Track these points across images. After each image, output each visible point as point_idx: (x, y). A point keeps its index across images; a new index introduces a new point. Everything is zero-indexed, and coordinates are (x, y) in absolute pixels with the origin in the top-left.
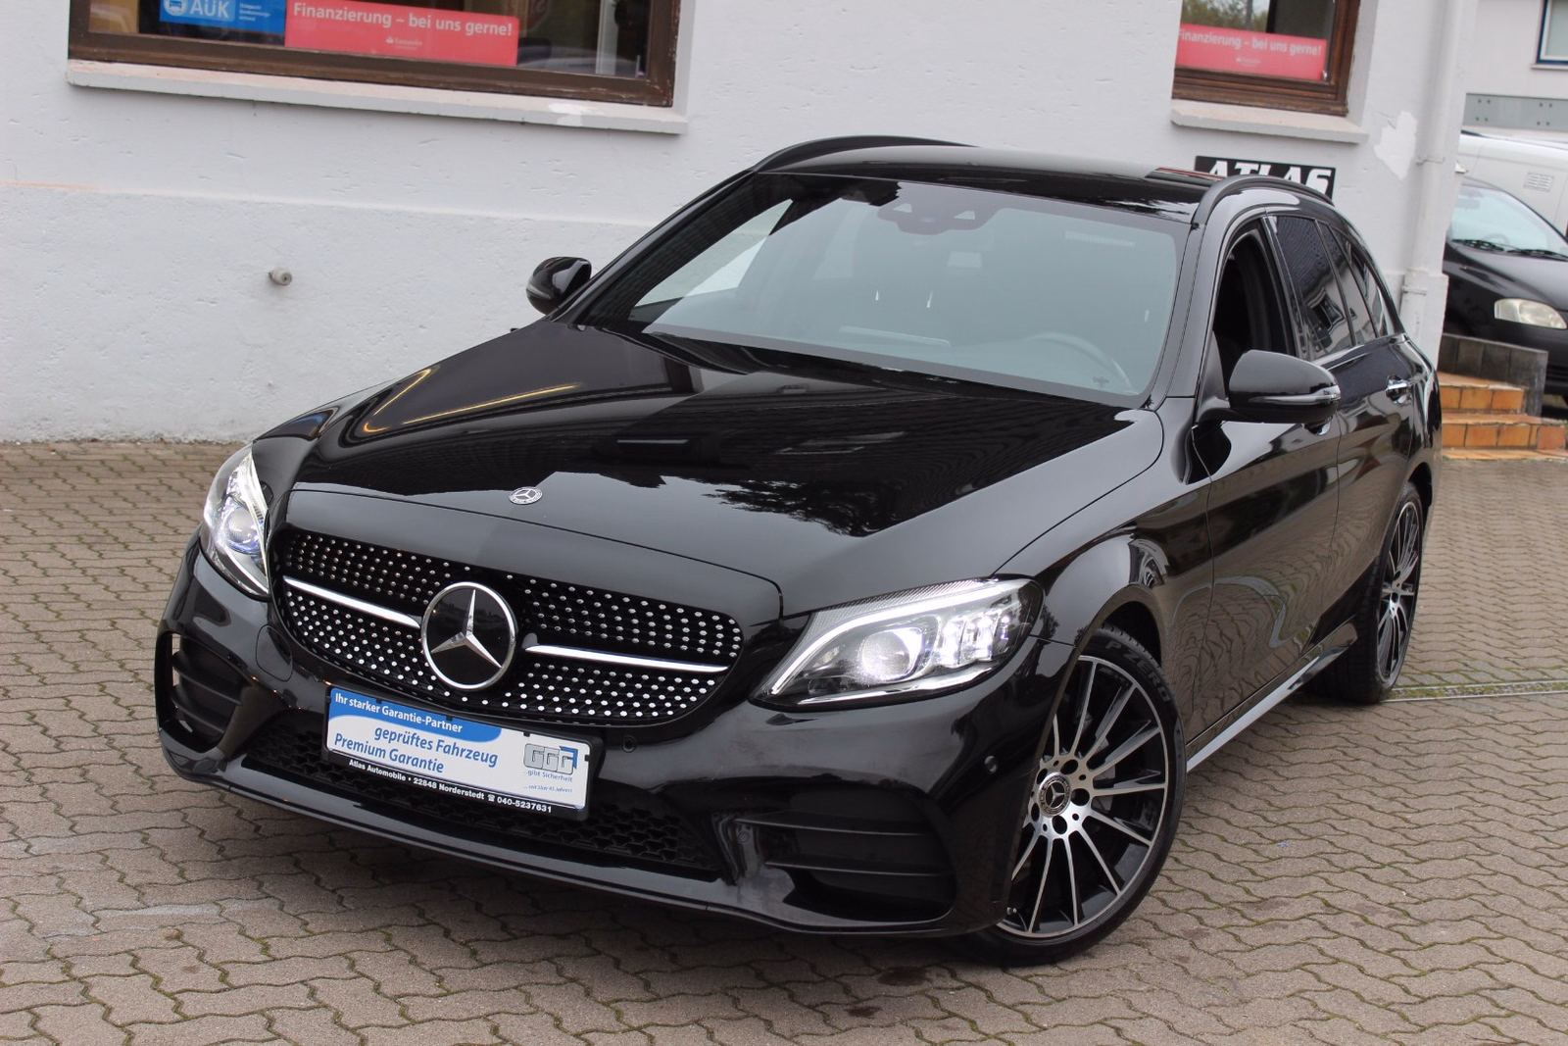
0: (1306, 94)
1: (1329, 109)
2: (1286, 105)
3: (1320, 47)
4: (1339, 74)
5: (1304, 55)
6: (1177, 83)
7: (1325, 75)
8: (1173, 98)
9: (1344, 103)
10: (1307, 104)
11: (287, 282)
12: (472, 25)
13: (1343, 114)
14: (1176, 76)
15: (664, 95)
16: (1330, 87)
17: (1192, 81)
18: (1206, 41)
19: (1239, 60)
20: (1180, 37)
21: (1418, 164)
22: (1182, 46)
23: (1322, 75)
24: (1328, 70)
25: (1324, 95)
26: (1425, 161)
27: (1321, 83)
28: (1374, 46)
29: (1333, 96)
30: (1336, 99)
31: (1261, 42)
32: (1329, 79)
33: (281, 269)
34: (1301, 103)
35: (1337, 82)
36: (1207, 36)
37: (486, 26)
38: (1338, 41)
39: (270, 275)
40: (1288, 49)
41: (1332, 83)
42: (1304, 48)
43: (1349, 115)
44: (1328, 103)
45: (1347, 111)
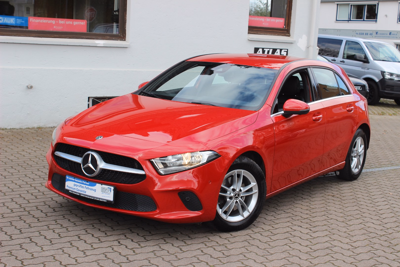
0: (280, 31)
1: (286, 35)
2: (275, 34)
3: (283, 20)
4: (288, 26)
5: (279, 22)
6: (249, 30)
8: (248, 33)
9: (289, 33)
10: (280, 34)
11: (31, 88)
12: (75, 22)
14: (248, 28)
15: (124, 38)
17: (252, 29)
18: (255, 20)
19: (263, 24)
20: (249, 19)
22: (250, 21)
23: (284, 27)
24: (285, 25)
26: (309, 46)
27: (284, 29)
28: (296, 19)
30: (287, 32)
31: (269, 19)
33: (30, 85)
35: (287, 28)
36: (256, 18)
37: (79, 23)
38: (287, 18)
39: (27, 86)
40: (275, 20)
42: (279, 20)
44: (285, 33)
45: (290, 35)
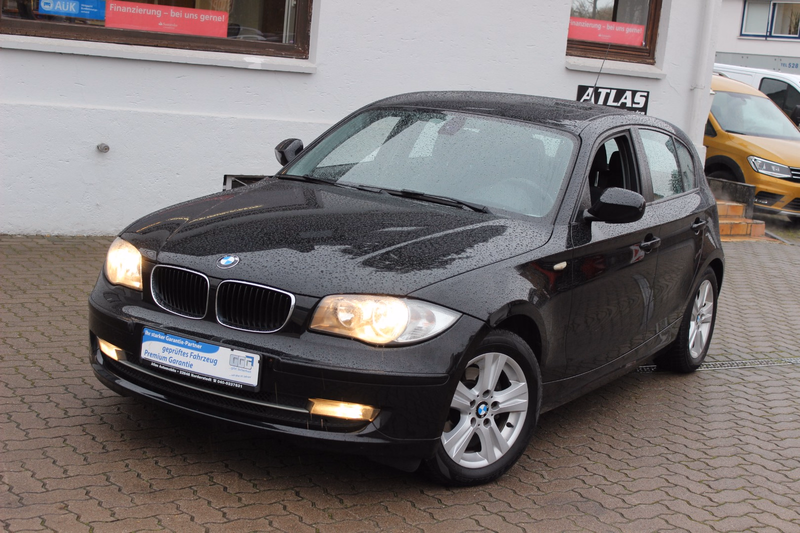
0: (634, 53)
1: (646, 61)
2: (624, 59)
3: (641, 29)
4: (651, 43)
5: (633, 33)
6: (568, 48)
7: (644, 44)
8: (566, 55)
9: (653, 58)
10: (635, 59)
11: (107, 150)
12: (202, 16)
13: (653, 64)
14: (568, 44)
15: (304, 53)
16: (647, 50)
17: (576, 46)
18: (583, 26)
19: (600, 35)
20: (570, 24)
21: (691, 90)
22: (571, 29)
23: (642, 44)
24: (645, 41)
25: (644, 54)
26: (695, 88)
27: (642, 47)
28: (669, 29)
29: (648, 55)
30: (649, 56)
31: (611, 27)
32: (646, 45)
33: (103, 144)
34: (632, 58)
35: (650, 47)
36: (584, 23)
37: (211, 17)
38: (651, 26)
39: (98, 147)
40: (625, 29)
41: (648, 47)
42: (632, 29)
43: (656, 64)
44: (644, 58)
45: (655, 62)
